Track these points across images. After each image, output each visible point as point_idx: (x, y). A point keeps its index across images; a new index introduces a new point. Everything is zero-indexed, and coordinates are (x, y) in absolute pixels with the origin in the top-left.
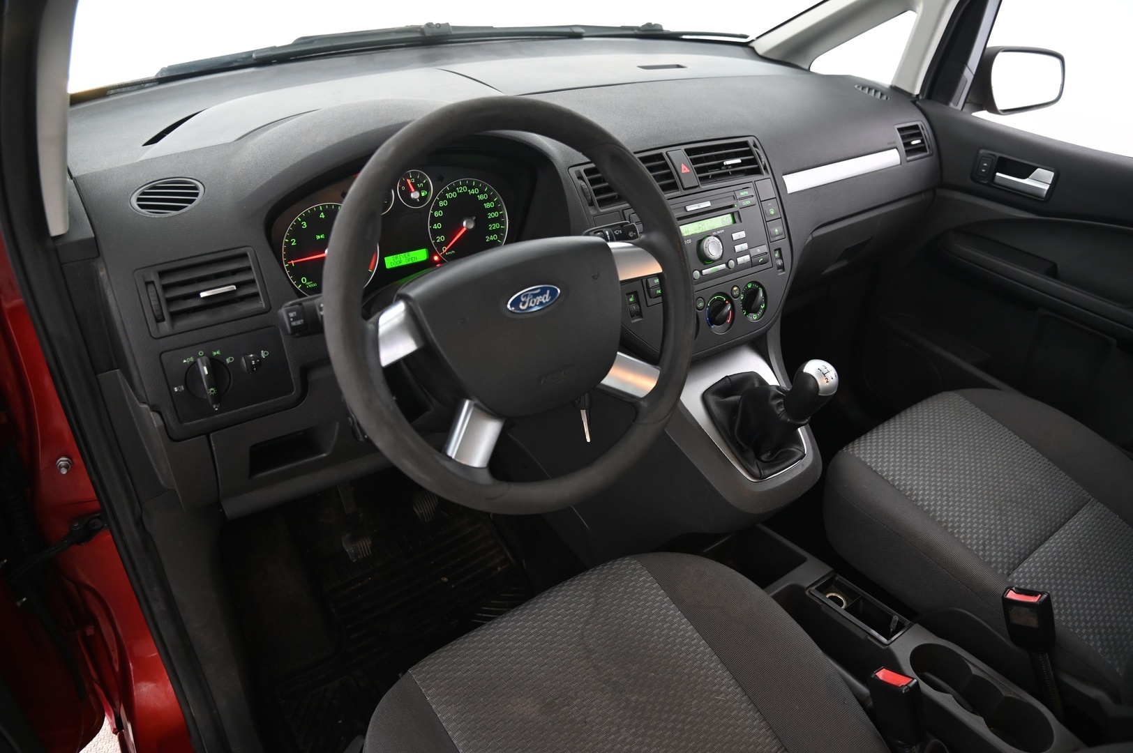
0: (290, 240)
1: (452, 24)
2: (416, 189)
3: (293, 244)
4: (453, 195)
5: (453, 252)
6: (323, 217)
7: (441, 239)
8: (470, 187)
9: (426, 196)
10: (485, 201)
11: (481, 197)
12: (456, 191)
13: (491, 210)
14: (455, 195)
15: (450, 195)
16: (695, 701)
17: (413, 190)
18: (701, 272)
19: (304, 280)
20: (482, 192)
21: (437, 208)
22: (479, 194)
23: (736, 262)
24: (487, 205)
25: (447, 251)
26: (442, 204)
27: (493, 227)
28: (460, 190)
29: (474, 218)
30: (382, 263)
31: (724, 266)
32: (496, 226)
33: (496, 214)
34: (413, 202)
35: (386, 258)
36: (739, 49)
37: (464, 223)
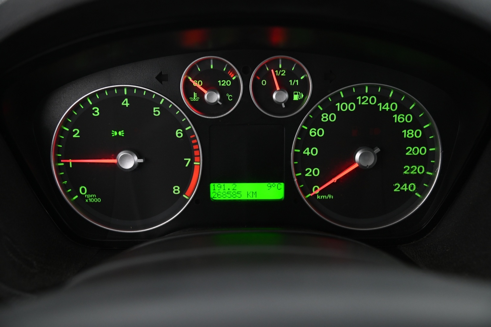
0: (71, 130)
2: (285, 86)
3: (75, 136)
4: (350, 107)
5: (330, 196)
6: (127, 105)
7: (312, 172)
8: (383, 99)
9: (300, 101)
10: (406, 126)
11: (398, 118)
12: (356, 102)
13: (414, 142)
14: (352, 107)
15: (344, 107)
17: (278, 88)
19: (83, 190)
20: (403, 110)
21: (316, 123)
22: (398, 113)
24: (408, 134)
25: (321, 193)
26: (325, 117)
27: (411, 170)
28: (362, 101)
29: (377, 150)
30: (204, 190)
32: (417, 170)
33: (420, 151)
34: (275, 107)
35: (212, 185)
37: (358, 156)
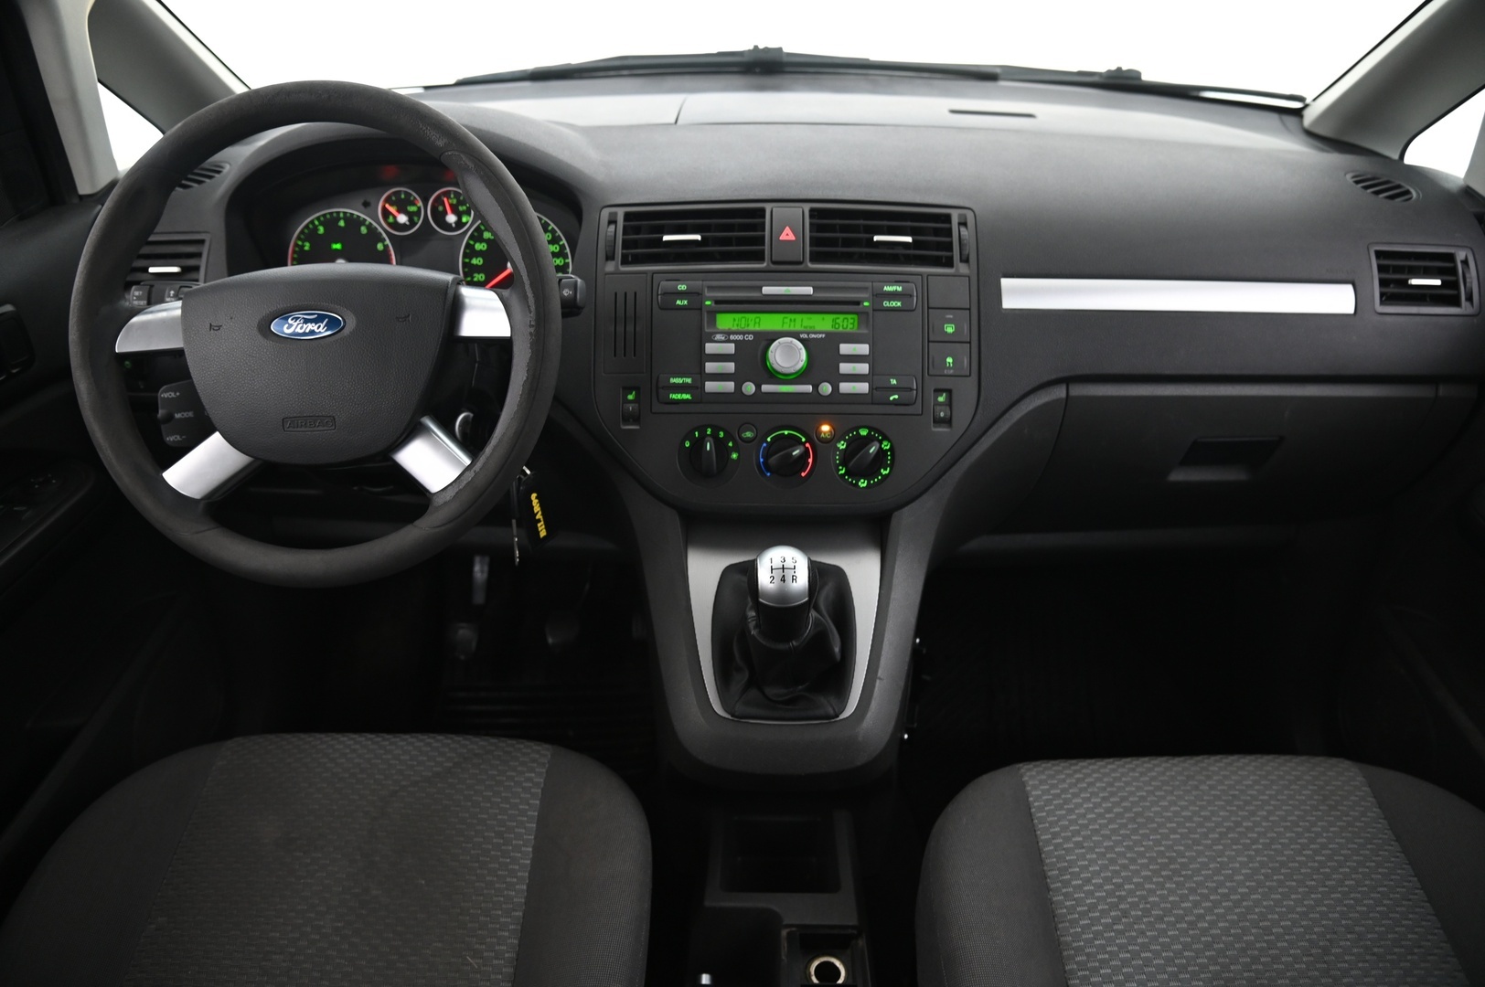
0: (303, 244)
1: (786, 50)
2: (455, 211)
16: (440, 945)
17: (450, 213)
18: (758, 387)
23: (836, 388)
31: (809, 388)
34: (447, 227)
36: (1274, 117)
